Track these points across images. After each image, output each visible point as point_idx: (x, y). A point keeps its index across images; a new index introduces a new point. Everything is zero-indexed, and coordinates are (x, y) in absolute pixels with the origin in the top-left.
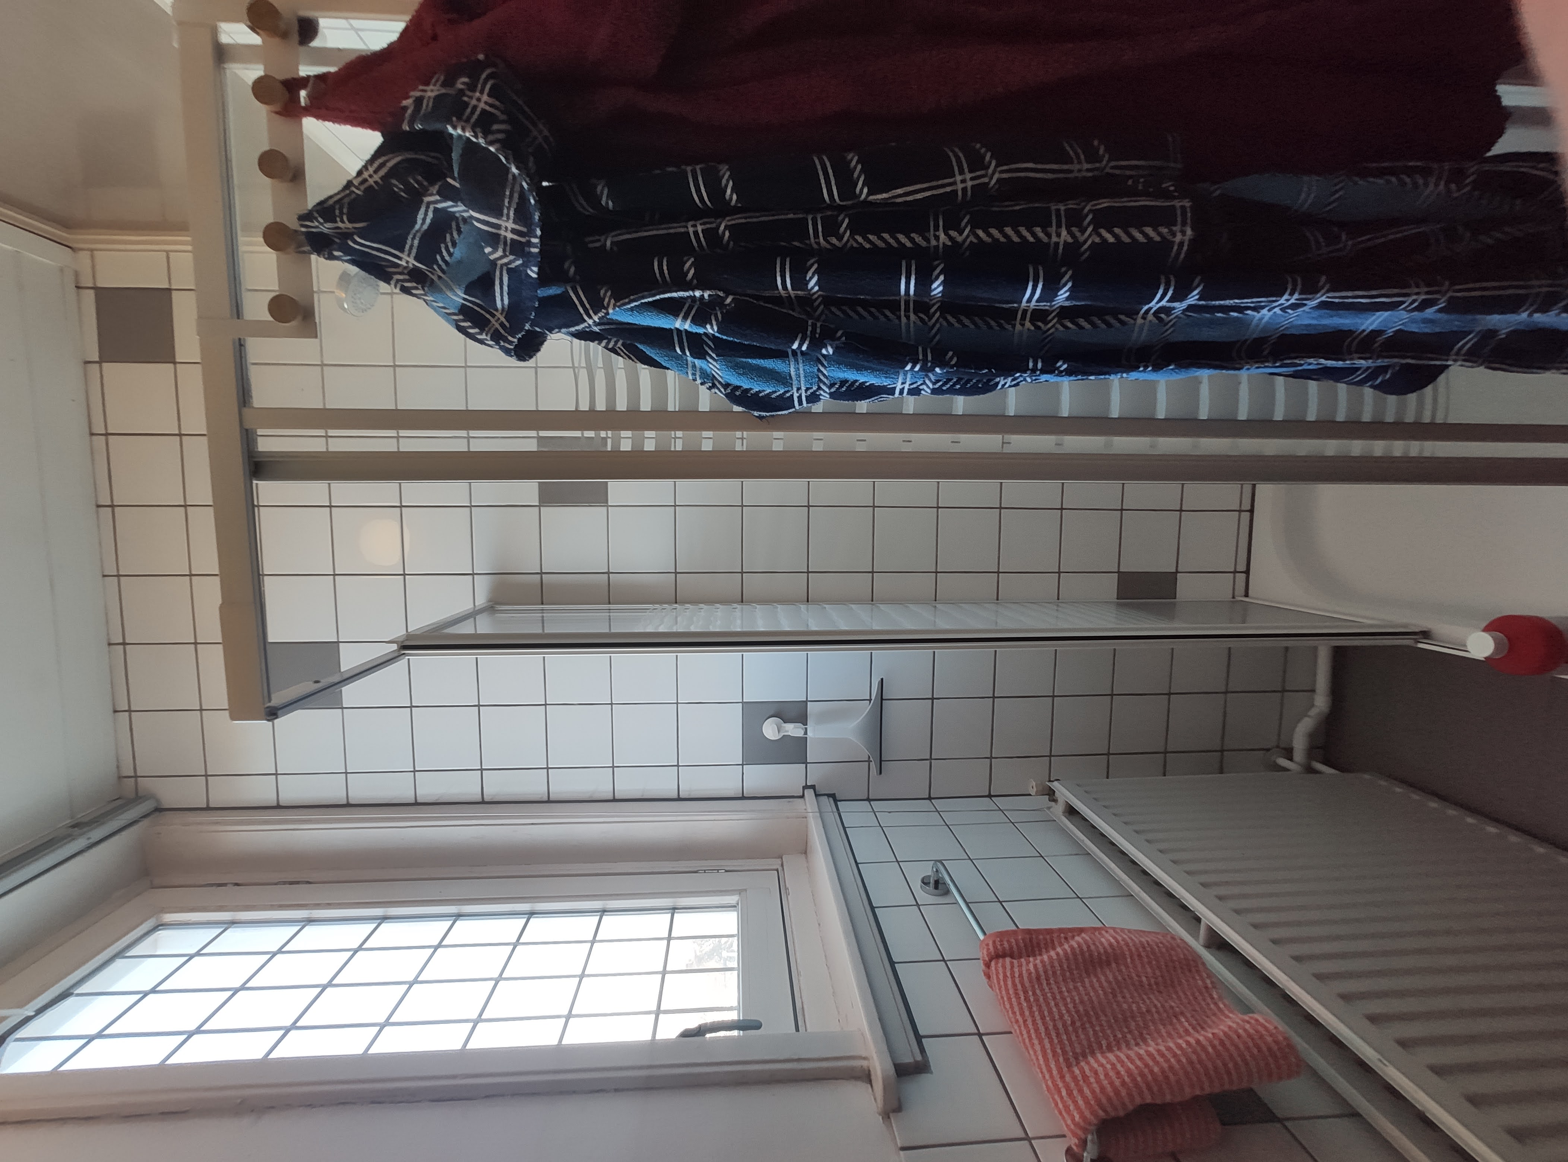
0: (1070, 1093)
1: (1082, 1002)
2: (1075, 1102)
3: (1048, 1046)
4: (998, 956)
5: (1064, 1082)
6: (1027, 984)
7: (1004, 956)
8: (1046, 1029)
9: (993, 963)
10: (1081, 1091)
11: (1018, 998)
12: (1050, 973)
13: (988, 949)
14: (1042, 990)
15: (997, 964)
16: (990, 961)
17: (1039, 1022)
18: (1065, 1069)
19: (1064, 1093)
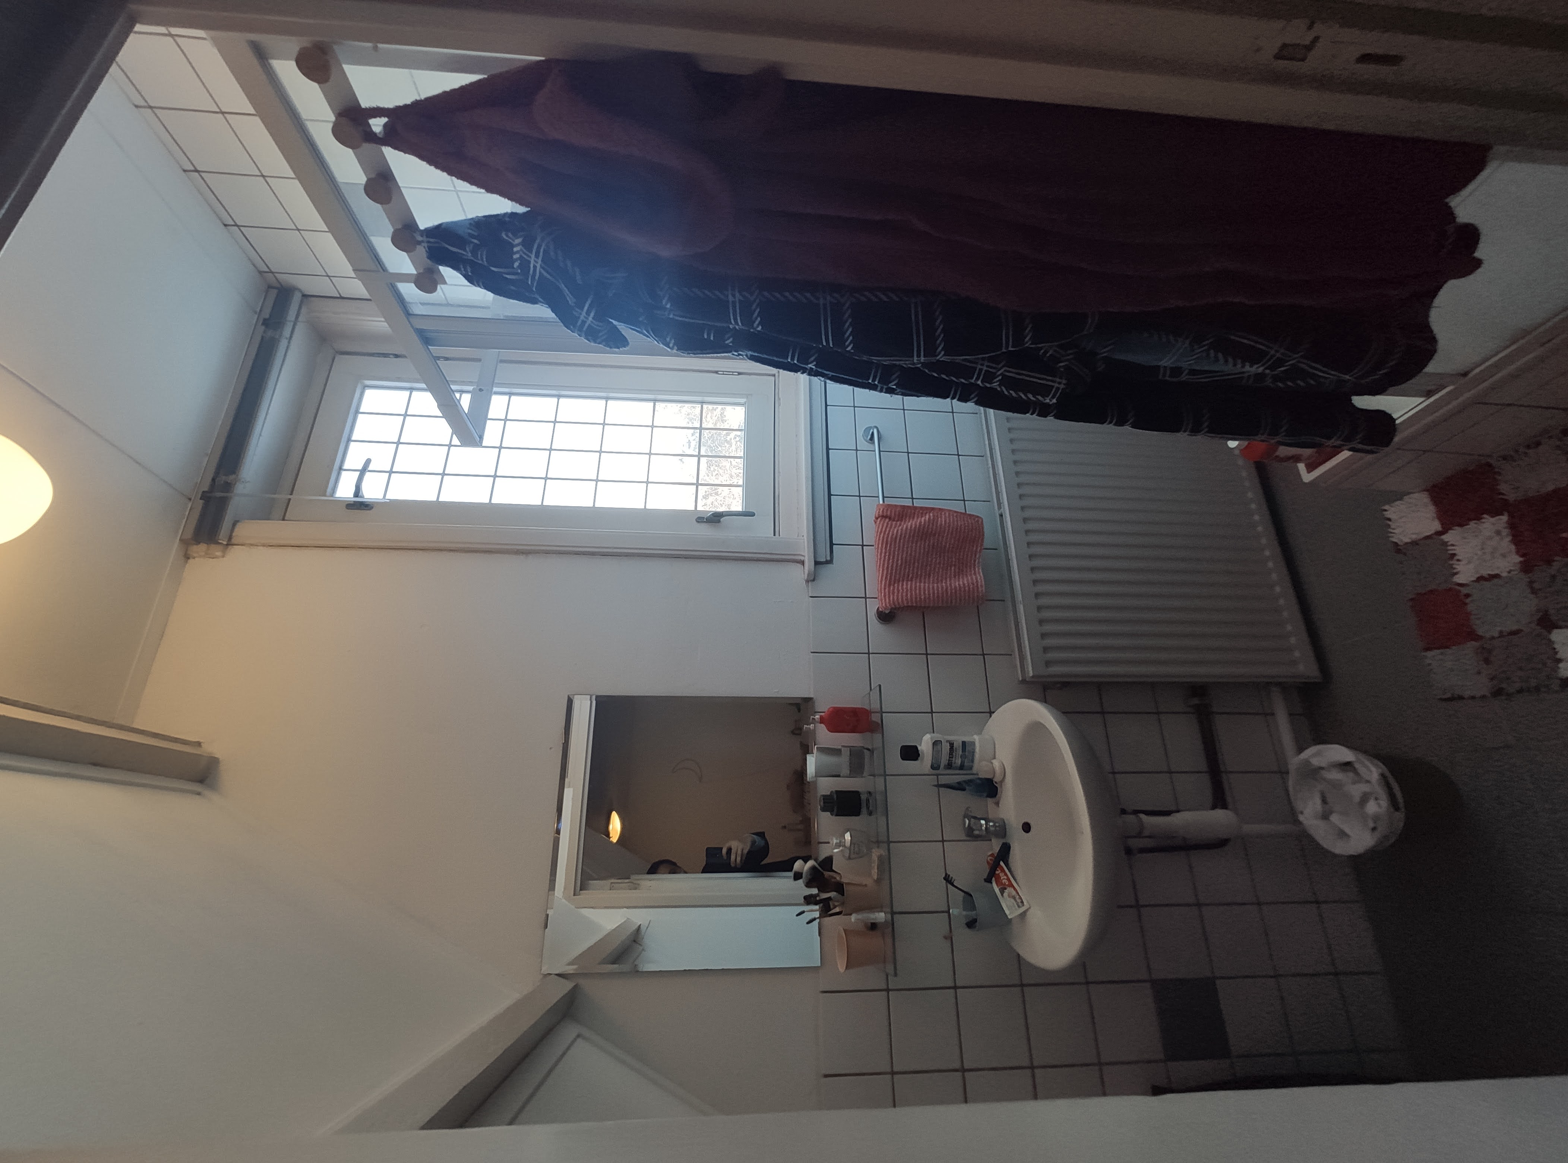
0: (885, 596)
1: (911, 555)
2: (885, 600)
3: (885, 573)
4: (883, 517)
5: (885, 591)
6: (889, 539)
7: (886, 517)
8: (888, 565)
9: (879, 520)
10: (889, 597)
11: (882, 544)
12: (903, 536)
13: (879, 512)
14: (895, 545)
15: (881, 520)
16: (879, 517)
17: (886, 561)
18: (887, 586)
19: (883, 595)
